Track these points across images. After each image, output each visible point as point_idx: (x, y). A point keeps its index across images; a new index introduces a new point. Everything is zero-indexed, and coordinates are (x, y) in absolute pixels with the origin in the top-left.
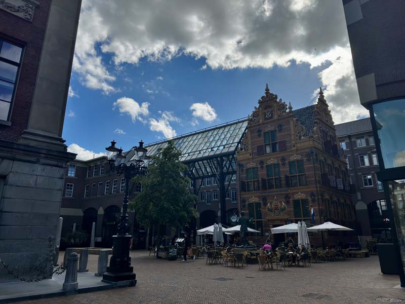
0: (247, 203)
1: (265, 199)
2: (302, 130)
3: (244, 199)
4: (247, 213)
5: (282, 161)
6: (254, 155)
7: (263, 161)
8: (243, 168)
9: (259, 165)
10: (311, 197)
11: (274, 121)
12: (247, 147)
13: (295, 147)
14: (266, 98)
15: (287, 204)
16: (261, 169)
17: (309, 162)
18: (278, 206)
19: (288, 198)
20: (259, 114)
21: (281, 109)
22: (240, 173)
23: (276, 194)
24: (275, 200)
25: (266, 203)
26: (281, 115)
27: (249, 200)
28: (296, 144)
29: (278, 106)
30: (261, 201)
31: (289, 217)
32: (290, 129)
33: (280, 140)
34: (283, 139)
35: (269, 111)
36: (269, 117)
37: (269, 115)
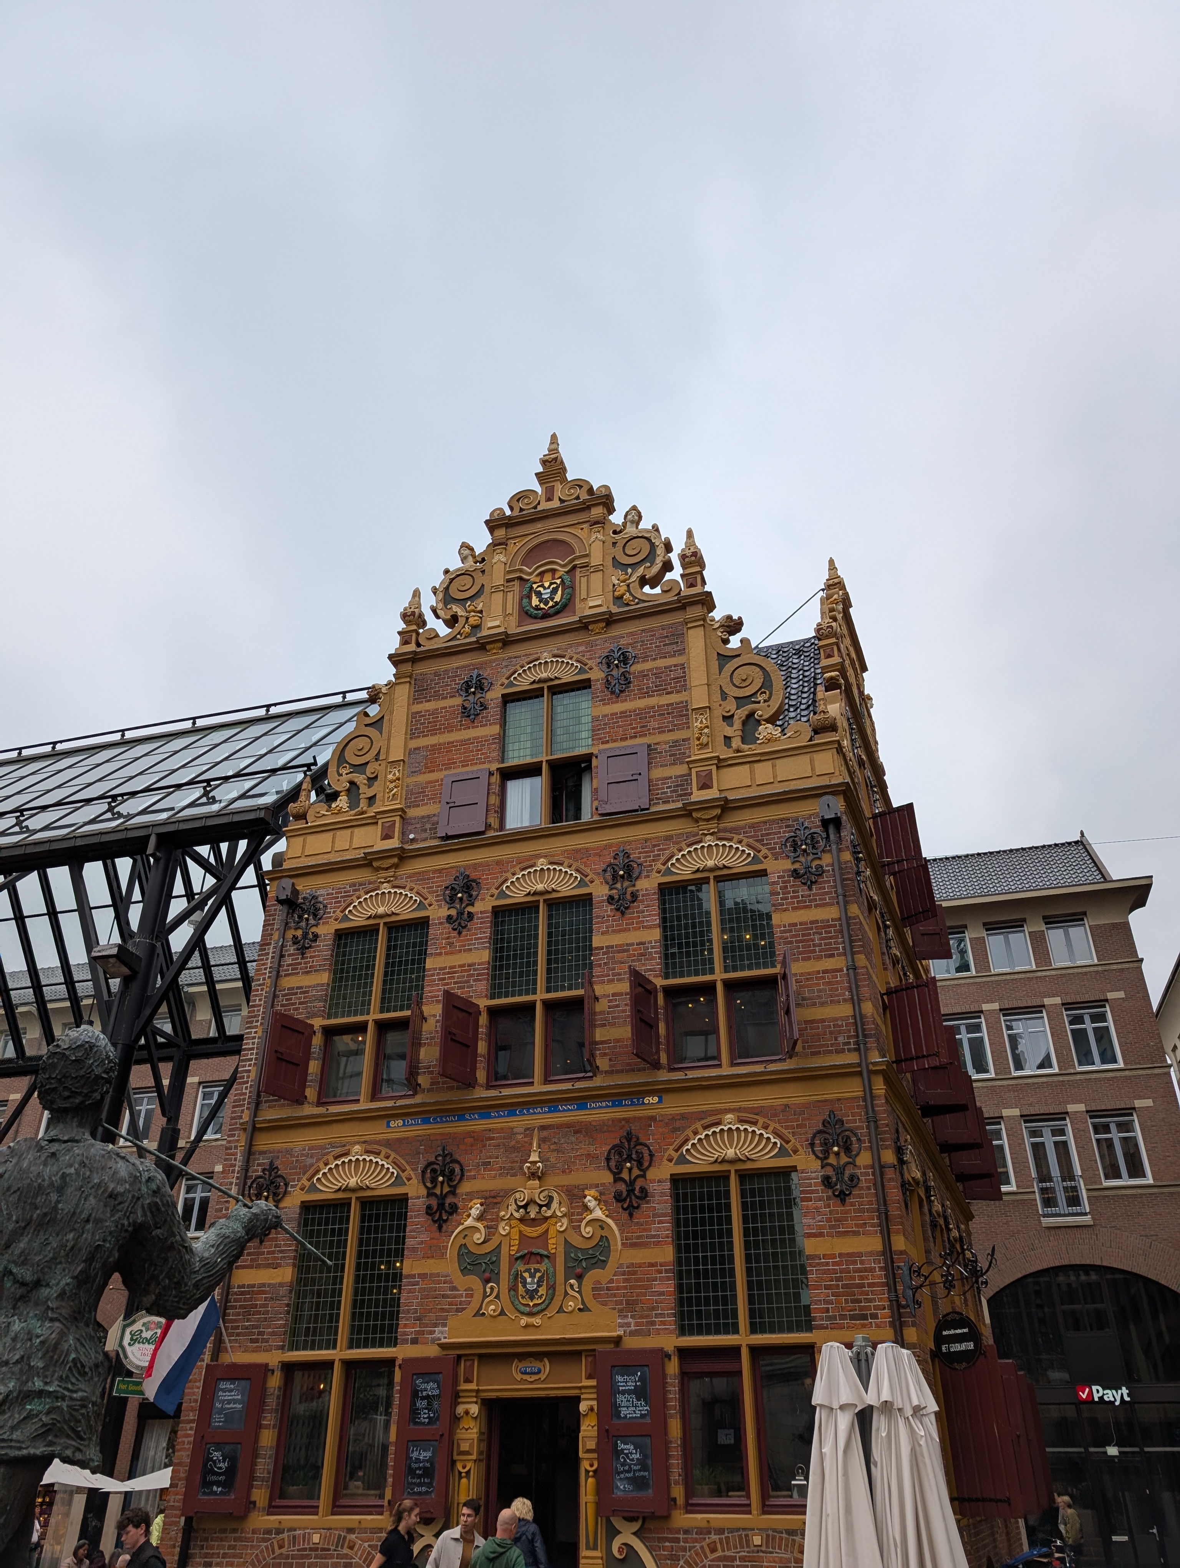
0: (293, 1200)
1: (444, 1172)
3: (277, 1163)
4: (281, 1285)
5: (615, 877)
6: (412, 836)
7: (474, 881)
8: (316, 925)
9: (440, 906)
10: (823, 1159)
11: (584, 625)
12: (372, 780)
13: (711, 787)
14: (539, 503)
15: (625, 1215)
16: (455, 934)
17: (810, 889)
18: (547, 1230)
19: (640, 1163)
20: (483, 585)
21: (634, 566)
22: (288, 960)
23: (543, 1128)
24: (533, 1175)
25: (448, 1201)
26: (631, 594)
27: (317, 1172)
28: (718, 768)
29: (614, 544)
30: (414, 1181)
31: (628, 1325)
32: (685, 681)
33: (607, 742)
34: (636, 737)
35: (554, 571)
36: (546, 604)
37: (555, 591)
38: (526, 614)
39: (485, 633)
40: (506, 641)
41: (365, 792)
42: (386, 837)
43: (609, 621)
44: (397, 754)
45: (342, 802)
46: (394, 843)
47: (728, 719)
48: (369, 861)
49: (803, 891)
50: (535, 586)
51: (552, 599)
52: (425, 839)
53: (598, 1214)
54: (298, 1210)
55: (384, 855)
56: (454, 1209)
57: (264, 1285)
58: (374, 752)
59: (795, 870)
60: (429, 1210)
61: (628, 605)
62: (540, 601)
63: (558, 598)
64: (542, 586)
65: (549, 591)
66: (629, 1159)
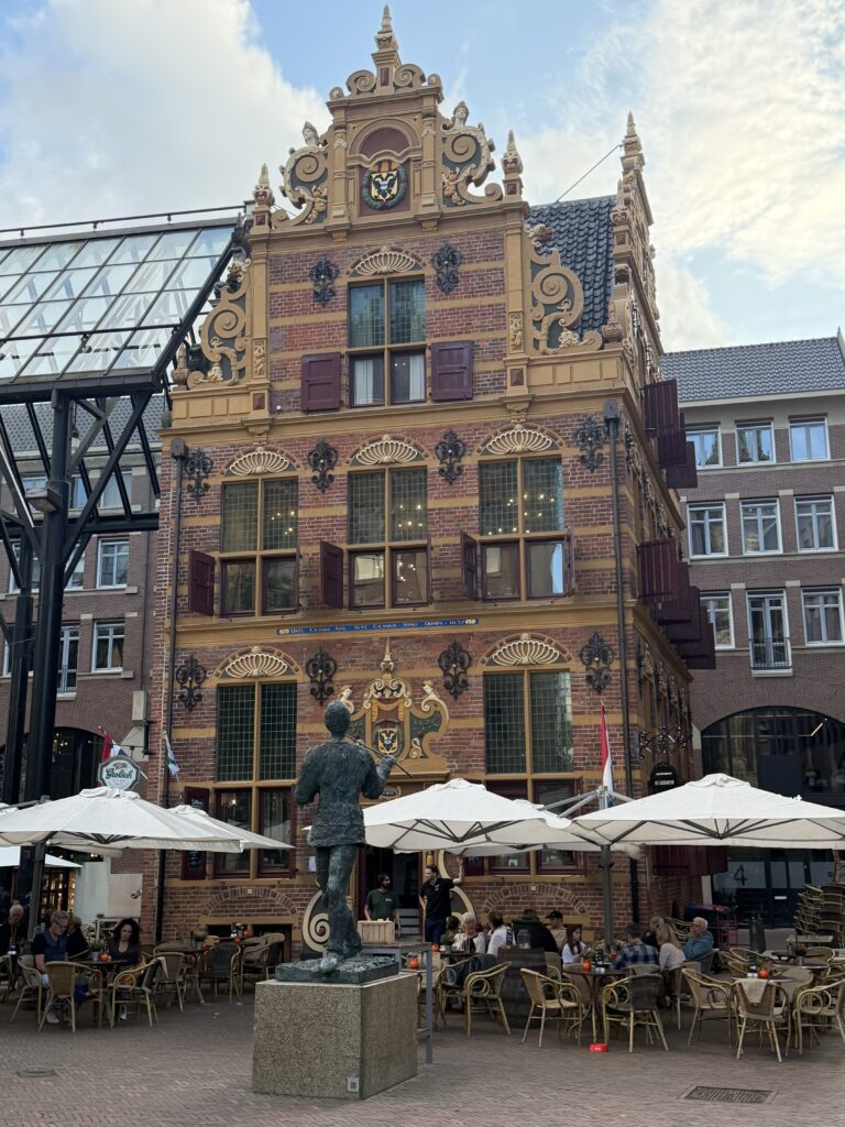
0: (211, 683)
1: (323, 666)
2: (570, 294)
3: (196, 657)
4: (208, 739)
5: (445, 453)
6: (279, 408)
7: (333, 449)
8: (207, 477)
9: (306, 468)
10: (588, 664)
11: (418, 223)
12: (240, 354)
13: (522, 384)
14: (375, 87)
15: (452, 698)
16: (320, 491)
17: (592, 472)
18: (397, 707)
19: (462, 664)
20: (326, 170)
21: (463, 165)
22: (186, 505)
23: (393, 638)
24: (387, 670)
25: (327, 685)
26: (459, 194)
27: (227, 664)
28: (528, 366)
29: (444, 139)
30: (301, 672)
31: (454, 766)
32: (503, 284)
33: (439, 336)
34: (461, 333)
35: (390, 162)
36: (384, 195)
37: (391, 184)
38: (366, 206)
39: (330, 222)
40: (351, 232)
41: (235, 365)
42: (259, 407)
43: (441, 221)
44: (260, 333)
45: (215, 372)
46: (264, 414)
47: (537, 324)
48: (244, 427)
49: (587, 473)
50: (373, 176)
51: (390, 191)
52: (289, 411)
53: (433, 696)
54: (215, 690)
55: (258, 423)
56: (331, 691)
57: (195, 739)
58: (239, 328)
59: (583, 457)
60: (312, 691)
61: (456, 205)
62: (379, 192)
63: (394, 191)
64: (380, 176)
65: (386, 182)
66: (455, 661)
